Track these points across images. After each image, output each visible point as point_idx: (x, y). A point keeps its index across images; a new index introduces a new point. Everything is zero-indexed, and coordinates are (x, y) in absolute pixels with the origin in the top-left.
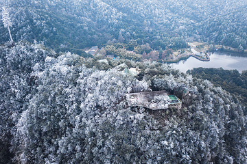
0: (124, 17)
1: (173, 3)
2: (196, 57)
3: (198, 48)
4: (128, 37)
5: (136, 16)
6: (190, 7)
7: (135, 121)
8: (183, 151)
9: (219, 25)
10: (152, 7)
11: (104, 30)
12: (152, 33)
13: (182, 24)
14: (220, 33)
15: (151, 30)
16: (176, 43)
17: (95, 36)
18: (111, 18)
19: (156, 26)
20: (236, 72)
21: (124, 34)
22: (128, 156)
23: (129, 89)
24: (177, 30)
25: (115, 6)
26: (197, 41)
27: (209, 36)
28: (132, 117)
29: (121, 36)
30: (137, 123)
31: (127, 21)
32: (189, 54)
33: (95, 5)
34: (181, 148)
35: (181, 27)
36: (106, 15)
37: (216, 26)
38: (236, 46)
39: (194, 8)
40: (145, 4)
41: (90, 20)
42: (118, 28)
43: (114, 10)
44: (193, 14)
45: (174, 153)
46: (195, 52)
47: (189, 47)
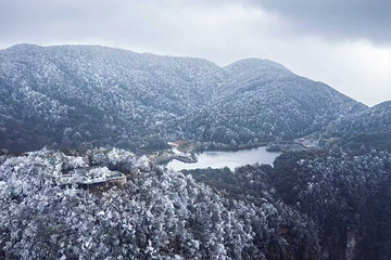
0: (70, 112)
1: (145, 93)
2: (180, 158)
3: (182, 148)
4: (78, 138)
5: (90, 111)
6: (169, 97)
7: (65, 198)
8: (125, 221)
9: (205, 117)
10: (115, 98)
11: (36, 132)
12: (115, 132)
13: (159, 118)
14: (209, 127)
15: (114, 127)
16: (151, 143)
17: (21, 140)
18: (48, 113)
19: (123, 124)
20: (227, 169)
21: (70, 135)
22: (54, 237)
23: (58, 167)
24: (152, 127)
25: (56, 97)
26: (180, 138)
27: (195, 132)
28: (60, 194)
29: (66, 138)
30: (68, 200)
31: (76, 117)
32: (170, 155)
33: (21, 96)
34: (122, 218)
35: (157, 123)
36: (39, 109)
37: (202, 120)
38: (228, 141)
39: (174, 99)
40: (105, 94)
41: (10, 117)
42: (61, 126)
43: (54, 103)
44: (173, 105)
45: (112, 224)
46: (177, 152)
47: (170, 147)
